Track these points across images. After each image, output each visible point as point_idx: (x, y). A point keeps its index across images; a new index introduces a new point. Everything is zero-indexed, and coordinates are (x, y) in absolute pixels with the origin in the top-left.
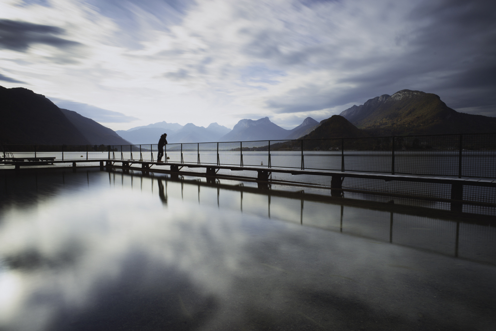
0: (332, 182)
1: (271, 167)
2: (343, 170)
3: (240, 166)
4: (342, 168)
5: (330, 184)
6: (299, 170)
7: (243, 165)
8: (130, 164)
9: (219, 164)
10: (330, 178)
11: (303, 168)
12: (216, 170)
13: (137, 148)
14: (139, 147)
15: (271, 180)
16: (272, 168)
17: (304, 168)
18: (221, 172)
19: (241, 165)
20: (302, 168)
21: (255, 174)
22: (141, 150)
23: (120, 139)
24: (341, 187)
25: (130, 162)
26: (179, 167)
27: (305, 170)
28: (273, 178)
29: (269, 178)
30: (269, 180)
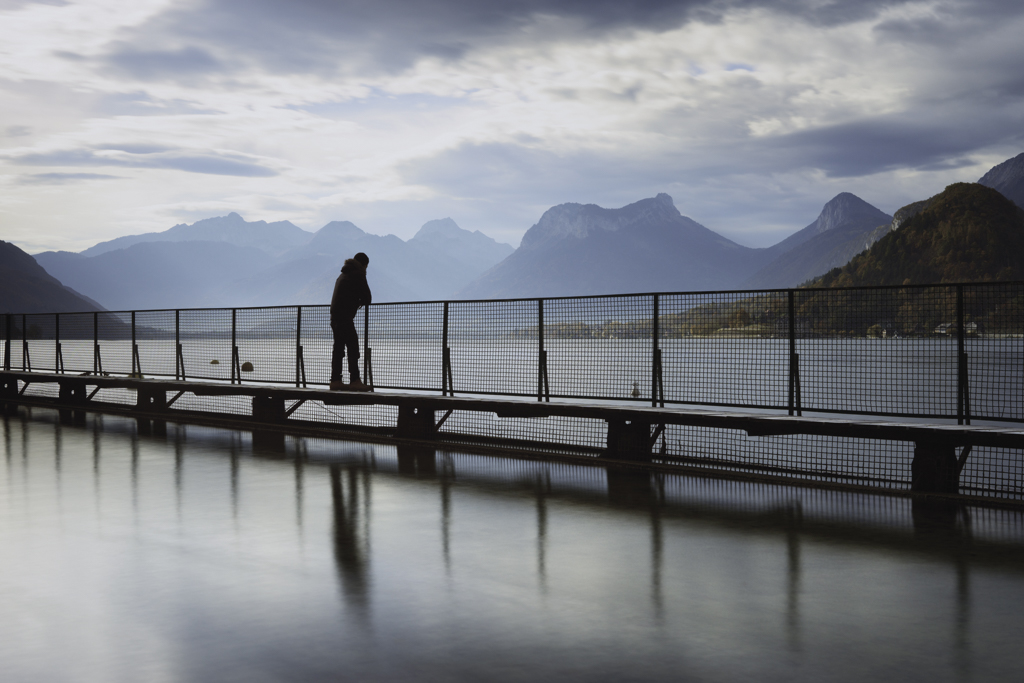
0: (916, 466)
1: (662, 402)
2: (963, 416)
3: (534, 400)
4: (960, 410)
5: (908, 476)
6: (782, 415)
7: (548, 396)
8: (90, 389)
9: (452, 392)
10: (908, 449)
11: (794, 406)
12: (439, 415)
13: (121, 324)
14: (128, 320)
15: (663, 454)
16: (669, 408)
17: (800, 410)
18: (458, 422)
19: (540, 396)
20: (791, 409)
21: (595, 434)
22: (134, 333)
23: (52, 287)
24: (954, 485)
25: (91, 382)
26: (289, 404)
27: (807, 417)
28: (672, 450)
29: (656, 448)
30: (656, 456)
